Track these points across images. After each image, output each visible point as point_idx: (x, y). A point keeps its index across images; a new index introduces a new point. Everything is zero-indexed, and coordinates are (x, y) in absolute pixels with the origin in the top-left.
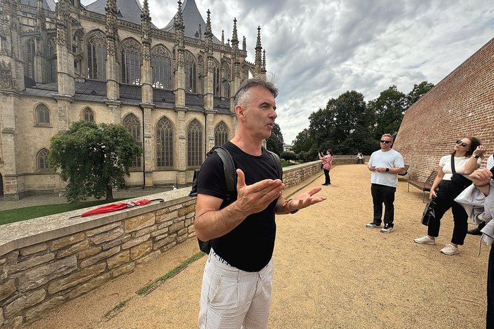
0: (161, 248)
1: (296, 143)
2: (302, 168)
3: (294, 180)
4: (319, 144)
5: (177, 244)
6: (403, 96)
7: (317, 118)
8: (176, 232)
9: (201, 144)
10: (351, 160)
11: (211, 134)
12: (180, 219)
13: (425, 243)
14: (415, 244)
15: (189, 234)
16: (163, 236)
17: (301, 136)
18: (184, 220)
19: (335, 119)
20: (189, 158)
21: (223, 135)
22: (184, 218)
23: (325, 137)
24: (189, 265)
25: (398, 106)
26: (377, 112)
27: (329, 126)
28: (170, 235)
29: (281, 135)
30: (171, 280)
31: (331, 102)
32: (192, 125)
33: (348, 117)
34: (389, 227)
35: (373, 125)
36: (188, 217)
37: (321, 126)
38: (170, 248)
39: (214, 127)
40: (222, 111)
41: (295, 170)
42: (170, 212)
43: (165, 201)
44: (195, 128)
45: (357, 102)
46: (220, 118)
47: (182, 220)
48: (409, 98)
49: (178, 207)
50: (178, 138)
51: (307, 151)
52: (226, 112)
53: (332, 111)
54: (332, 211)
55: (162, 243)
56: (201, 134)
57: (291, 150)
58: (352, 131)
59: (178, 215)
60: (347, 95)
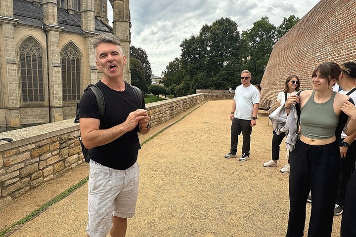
0: (12, 194)
1: (167, 75)
2: (171, 103)
3: (162, 117)
4: (192, 76)
5: (31, 189)
6: (274, 28)
7: (190, 47)
8: (29, 175)
9: (41, 72)
10: (223, 95)
11: (56, 59)
12: (33, 161)
13: (271, 166)
14: (263, 168)
15: (44, 177)
16: (14, 180)
17: (171, 66)
18: (39, 162)
19: (208, 49)
20: (24, 91)
21: (73, 61)
22: (38, 159)
23: (198, 68)
24: (50, 207)
25: (269, 39)
26: (250, 44)
27: (202, 57)
28: (22, 178)
29: (149, 64)
30: (30, 222)
31: (205, 29)
32: (27, 45)
33: (222, 47)
34: (246, 156)
35: (246, 58)
36: (42, 158)
37: (194, 56)
38: (23, 194)
39: (60, 49)
40: (70, 29)
41: (164, 105)
42: (20, 153)
43: (14, 140)
44: (31, 50)
45: (231, 31)
46: (68, 38)
47: (35, 162)
48: (279, 32)
49: (30, 147)
50: (5, 63)
51: (179, 85)
52: (77, 30)
53: (205, 40)
54: (200, 146)
55: (12, 189)
56: (40, 58)
57: (160, 82)
58: (225, 64)
59: (31, 156)
60: (221, 22)
